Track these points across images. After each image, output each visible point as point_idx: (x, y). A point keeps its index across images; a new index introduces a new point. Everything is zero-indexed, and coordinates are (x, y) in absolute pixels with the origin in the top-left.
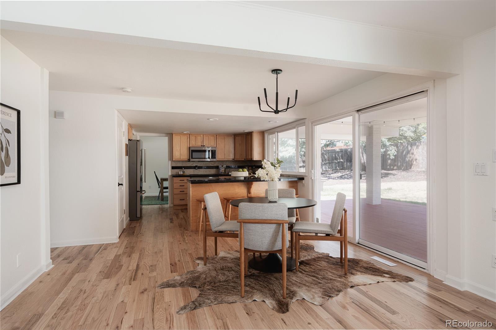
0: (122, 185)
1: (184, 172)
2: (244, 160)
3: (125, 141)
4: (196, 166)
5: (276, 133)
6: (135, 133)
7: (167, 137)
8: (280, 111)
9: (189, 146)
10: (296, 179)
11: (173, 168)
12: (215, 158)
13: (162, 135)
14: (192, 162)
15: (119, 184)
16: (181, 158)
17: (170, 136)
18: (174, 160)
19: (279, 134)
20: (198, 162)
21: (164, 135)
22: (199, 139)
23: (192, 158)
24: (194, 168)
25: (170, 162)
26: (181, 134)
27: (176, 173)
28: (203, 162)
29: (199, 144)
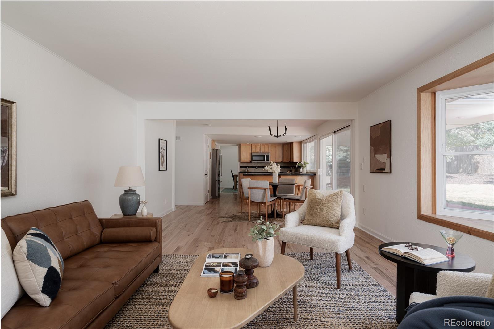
0: (207, 175)
1: (247, 170)
2: (288, 162)
3: (210, 150)
4: (256, 166)
5: (307, 143)
6: (217, 144)
7: (237, 146)
8: (280, 136)
9: (251, 152)
10: (312, 175)
11: (241, 167)
12: (269, 161)
13: (234, 145)
14: (254, 164)
15: (205, 175)
16: (246, 160)
17: (239, 145)
18: (241, 162)
19: (309, 143)
20: (257, 163)
21: (236, 145)
22: (258, 147)
23: (253, 160)
24: (255, 167)
25: (239, 163)
26: (246, 144)
27: (243, 170)
28: (261, 164)
29: (258, 151)
